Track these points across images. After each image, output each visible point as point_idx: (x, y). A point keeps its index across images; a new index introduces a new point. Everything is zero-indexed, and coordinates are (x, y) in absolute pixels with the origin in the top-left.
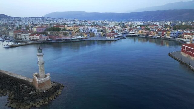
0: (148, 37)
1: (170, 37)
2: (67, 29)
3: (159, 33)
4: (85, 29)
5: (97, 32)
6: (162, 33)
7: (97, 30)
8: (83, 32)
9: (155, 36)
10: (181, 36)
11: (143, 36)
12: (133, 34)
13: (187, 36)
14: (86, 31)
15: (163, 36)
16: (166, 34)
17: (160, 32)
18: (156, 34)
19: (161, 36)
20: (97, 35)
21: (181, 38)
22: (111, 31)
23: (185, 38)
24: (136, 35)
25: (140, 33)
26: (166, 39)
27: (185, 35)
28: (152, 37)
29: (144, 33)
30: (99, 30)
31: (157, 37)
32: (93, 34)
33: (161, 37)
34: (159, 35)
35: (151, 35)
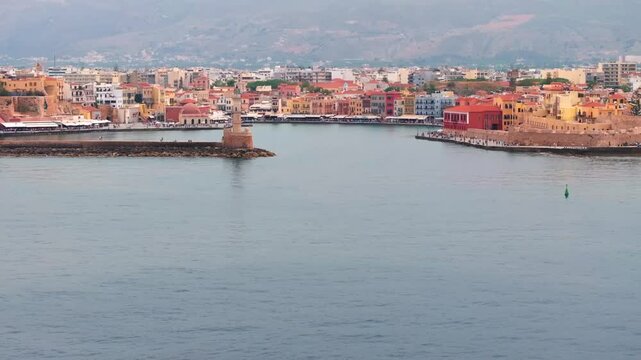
1: (415, 117)
2: (10, 89)
3: (375, 105)
4: (80, 88)
5: (124, 102)
6: (384, 101)
7: (124, 95)
8: (74, 100)
9: (359, 117)
12: (267, 113)
14: (84, 97)
15: (390, 113)
16: (401, 106)
17: (378, 101)
18: (364, 107)
19: (384, 114)
20: (128, 115)
22: (172, 101)
24: (279, 115)
29: (314, 105)
30: (129, 95)
32: (110, 111)
33: (382, 119)
34: (374, 112)
35: (346, 113)
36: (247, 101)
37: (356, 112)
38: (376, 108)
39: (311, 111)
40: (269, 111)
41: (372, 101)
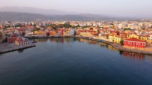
0: (49, 37)
1: (70, 35)
6: (61, 32)
9: (56, 35)
10: (78, 33)
11: (44, 36)
12: (32, 36)
13: (83, 33)
15: (63, 34)
16: (65, 33)
17: (60, 32)
18: (56, 33)
19: (61, 34)
21: (78, 35)
23: (82, 35)
24: (36, 36)
25: (39, 34)
26: (67, 37)
27: (81, 33)
28: (54, 36)
29: (44, 33)
31: (59, 36)
33: (61, 36)
34: (59, 34)
35: (52, 35)
36: (22, 32)
37: (54, 34)
38: (60, 33)
39: (43, 34)
40: (32, 35)
41: (58, 32)
